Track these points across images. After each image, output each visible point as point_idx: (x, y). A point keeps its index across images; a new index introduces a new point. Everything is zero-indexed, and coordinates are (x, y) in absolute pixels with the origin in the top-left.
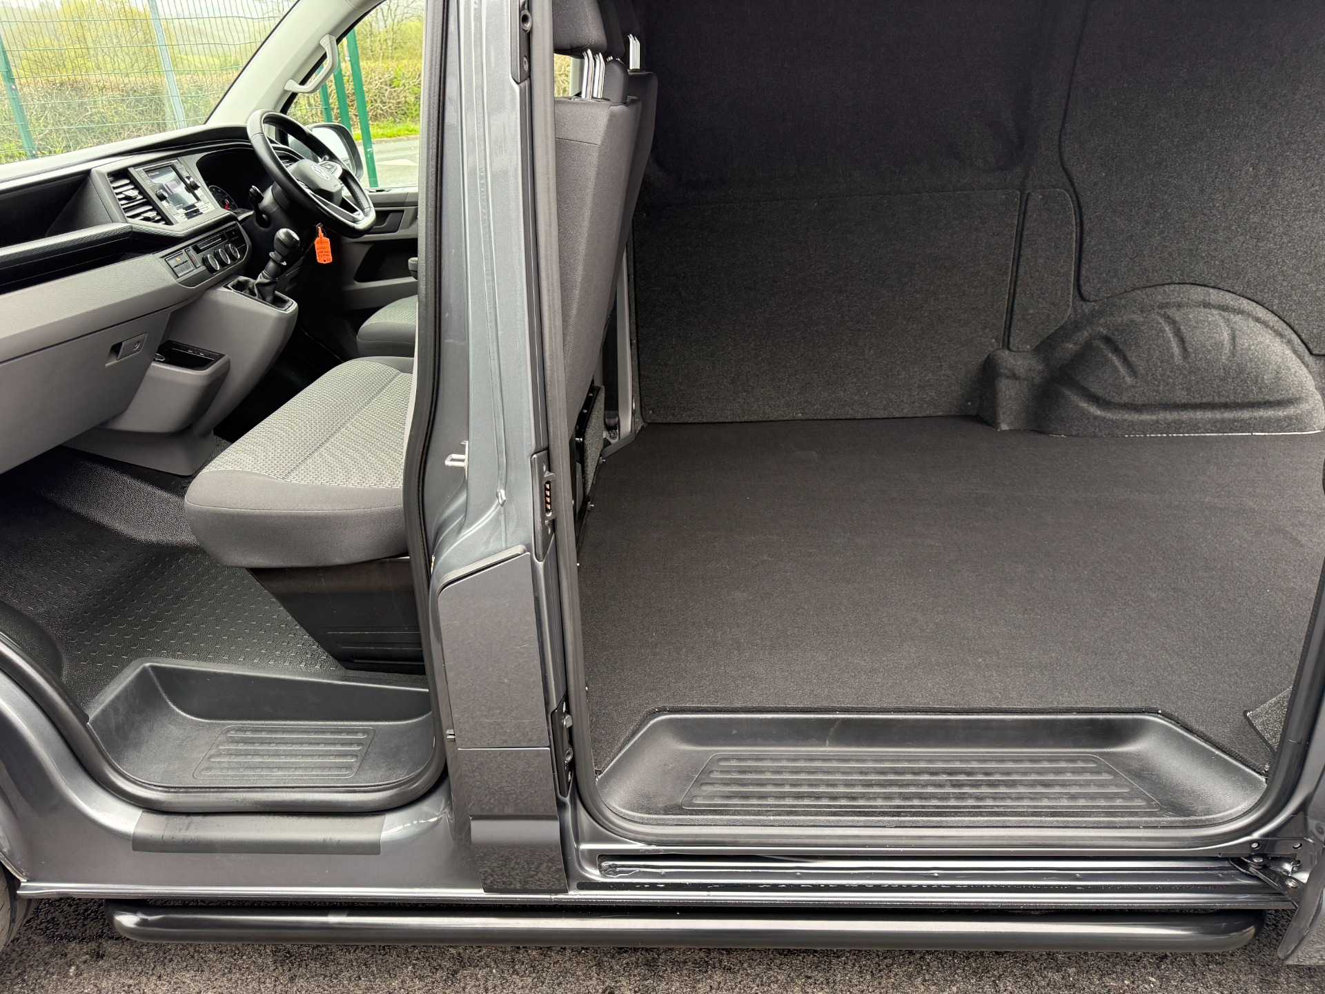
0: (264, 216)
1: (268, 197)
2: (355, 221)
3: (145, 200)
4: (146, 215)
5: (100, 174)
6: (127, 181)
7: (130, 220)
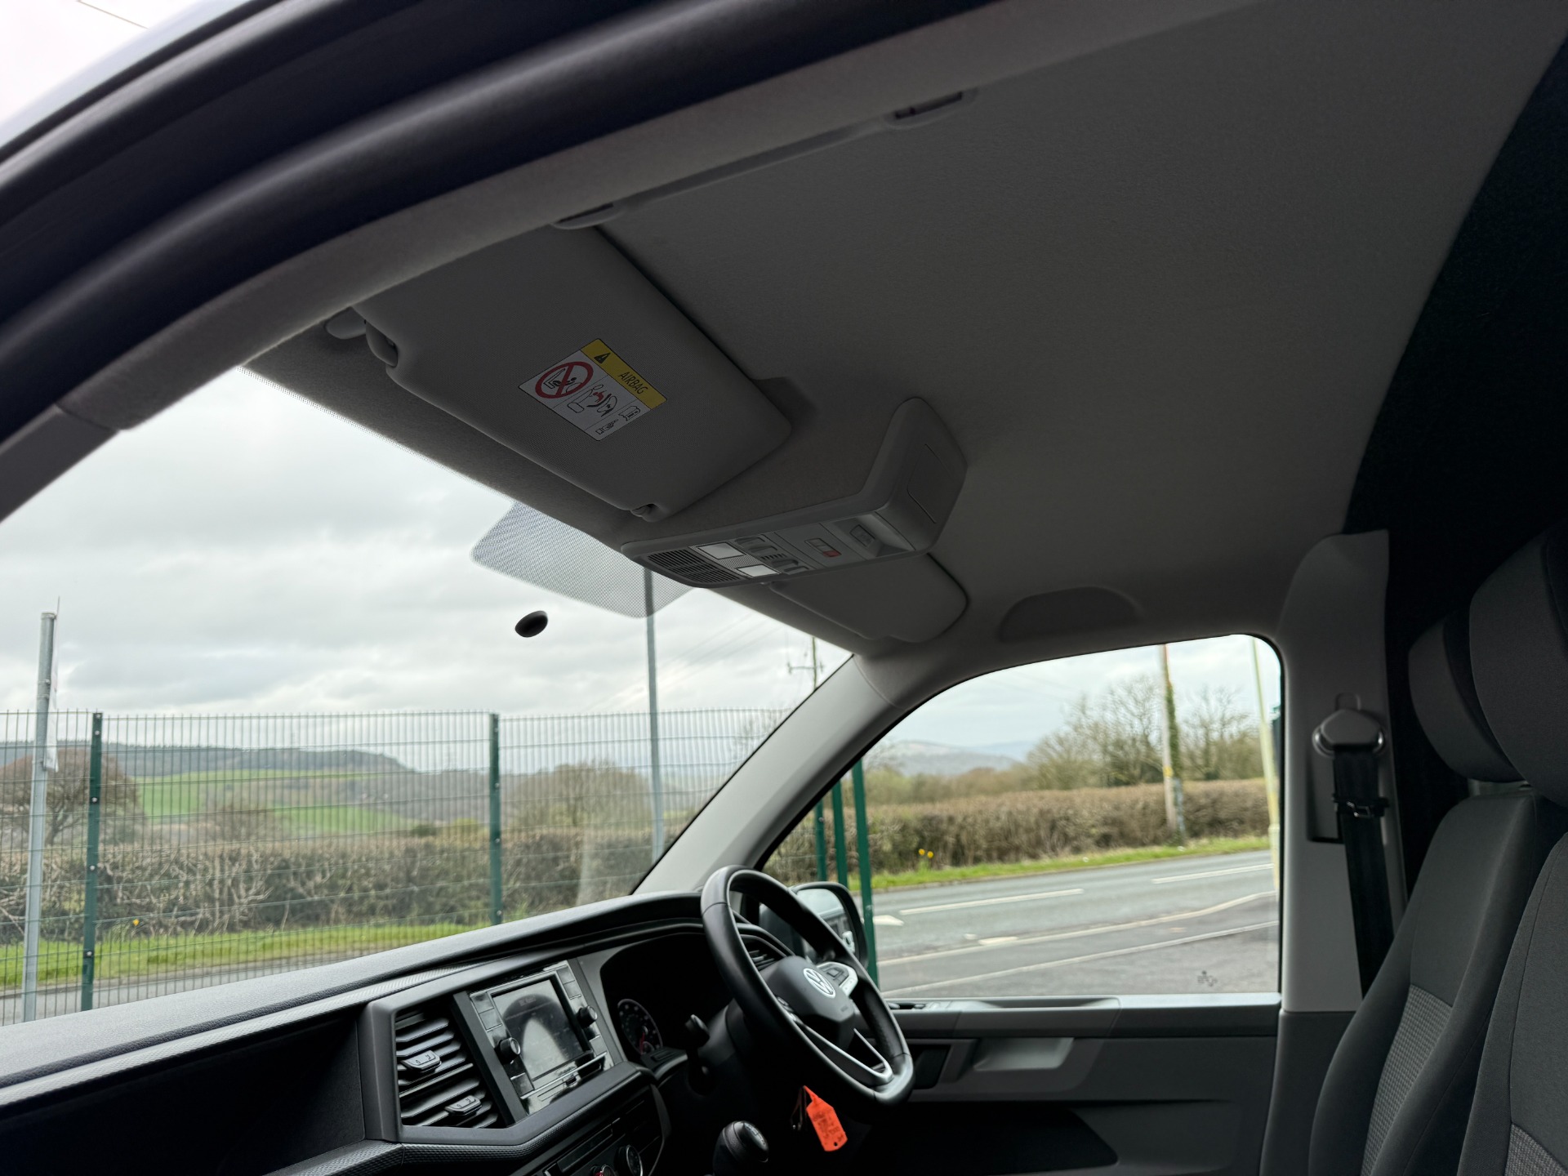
0: (704, 1069)
1: (719, 1029)
2: (877, 1084)
3: (471, 1065)
4: (455, 1107)
5: (384, 1015)
6: (442, 1025)
7: (408, 1131)
